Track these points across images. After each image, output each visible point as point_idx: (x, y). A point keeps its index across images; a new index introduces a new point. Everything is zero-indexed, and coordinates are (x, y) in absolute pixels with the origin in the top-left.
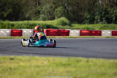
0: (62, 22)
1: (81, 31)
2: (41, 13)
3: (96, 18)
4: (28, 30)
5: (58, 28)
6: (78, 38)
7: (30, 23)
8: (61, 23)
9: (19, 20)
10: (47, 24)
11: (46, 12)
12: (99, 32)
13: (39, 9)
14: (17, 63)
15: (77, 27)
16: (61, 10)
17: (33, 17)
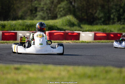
0: (68, 22)
1: (95, 34)
2: (38, 9)
3: (112, 16)
4: (24, 33)
5: (65, 30)
6: (92, 44)
7: (26, 23)
8: (68, 24)
9: (9, 19)
10: (49, 24)
11: (45, 9)
12: (119, 35)
13: (36, 4)
14: (26, 74)
15: (90, 29)
16: (65, 6)
17: (29, 15)
